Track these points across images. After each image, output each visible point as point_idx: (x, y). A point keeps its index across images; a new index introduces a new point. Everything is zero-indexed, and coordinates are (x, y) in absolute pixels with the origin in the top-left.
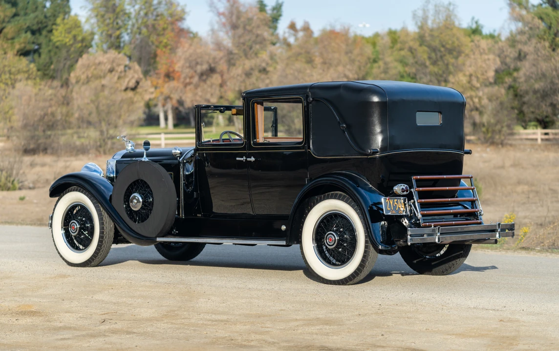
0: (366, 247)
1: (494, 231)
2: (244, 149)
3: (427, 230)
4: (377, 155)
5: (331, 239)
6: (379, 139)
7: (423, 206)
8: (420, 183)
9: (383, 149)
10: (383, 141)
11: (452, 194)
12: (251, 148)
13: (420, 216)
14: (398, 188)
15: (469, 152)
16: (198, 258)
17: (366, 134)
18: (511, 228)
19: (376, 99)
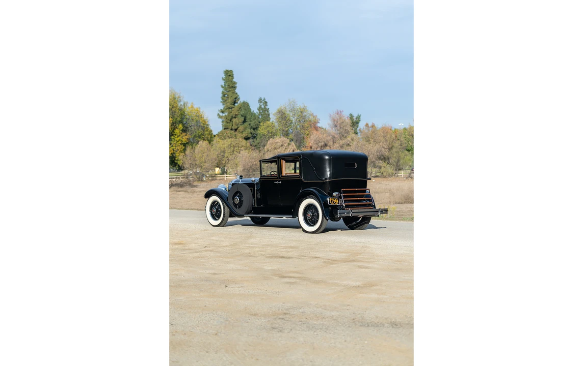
0: (322, 218)
1: (378, 211)
2: (277, 178)
3: (347, 211)
4: (328, 180)
5: (310, 214)
6: (328, 173)
7: (345, 201)
8: (344, 192)
9: (330, 178)
10: (330, 174)
11: (362, 196)
12: (280, 178)
13: (344, 205)
14: (334, 194)
15: (370, 179)
16: (267, 223)
17: (323, 172)
18: (386, 211)
19: (327, 157)
